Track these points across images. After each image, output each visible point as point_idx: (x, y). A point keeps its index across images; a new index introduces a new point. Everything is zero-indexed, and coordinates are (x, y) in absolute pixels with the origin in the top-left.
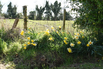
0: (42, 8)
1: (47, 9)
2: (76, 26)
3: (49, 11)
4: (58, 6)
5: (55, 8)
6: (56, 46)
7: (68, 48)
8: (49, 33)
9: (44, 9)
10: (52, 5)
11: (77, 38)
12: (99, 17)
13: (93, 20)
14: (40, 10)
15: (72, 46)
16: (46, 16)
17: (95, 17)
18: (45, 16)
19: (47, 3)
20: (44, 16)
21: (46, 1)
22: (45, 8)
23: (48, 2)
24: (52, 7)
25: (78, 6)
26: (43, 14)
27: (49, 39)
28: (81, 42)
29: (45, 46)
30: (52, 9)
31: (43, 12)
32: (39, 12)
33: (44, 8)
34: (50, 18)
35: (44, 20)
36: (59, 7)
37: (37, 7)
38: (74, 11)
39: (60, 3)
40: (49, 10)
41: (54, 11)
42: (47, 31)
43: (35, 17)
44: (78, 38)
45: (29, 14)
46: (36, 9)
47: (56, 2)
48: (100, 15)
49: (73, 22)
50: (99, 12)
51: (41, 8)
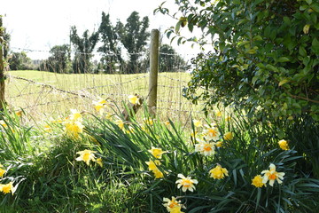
0: (90, 35)
1: (104, 37)
2: (200, 91)
3: (112, 45)
4: (141, 26)
5: (130, 35)
6: (113, 191)
7: (165, 199)
8: (81, 127)
9: (95, 38)
10: (120, 24)
11: (208, 149)
12: (302, 51)
13: (279, 65)
14: (83, 40)
15: (184, 190)
16: (102, 60)
17: (285, 53)
18: (99, 61)
19: (105, 19)
20: (96, 62)
21: (103, 14)
22: (101, 35)
23: (108, 15)
24: (120, 33)
25: (208, 9)
26: (93, 53)
27: (78, 159)
28: (225, 170)
29: (61, 191)
30: (122, 37)
31: (93, 47)
32: (81, 48)
33: (97, 34)
34: (117, 65)
35: (97, 72)
36: (144, 29)
37: (75, 32)
38: (191, 29)
39: (146, 19)
40: (111, 42)
41: (128, 43)
42: (72, 117)
43: (69, 65)
44: (213, 148)
45: (51, 55)
46: (71, 39)
47: (134, 17)
48: (310, 44)
49: (186, 77)
50: (306, 29)
51: (85, 34)
